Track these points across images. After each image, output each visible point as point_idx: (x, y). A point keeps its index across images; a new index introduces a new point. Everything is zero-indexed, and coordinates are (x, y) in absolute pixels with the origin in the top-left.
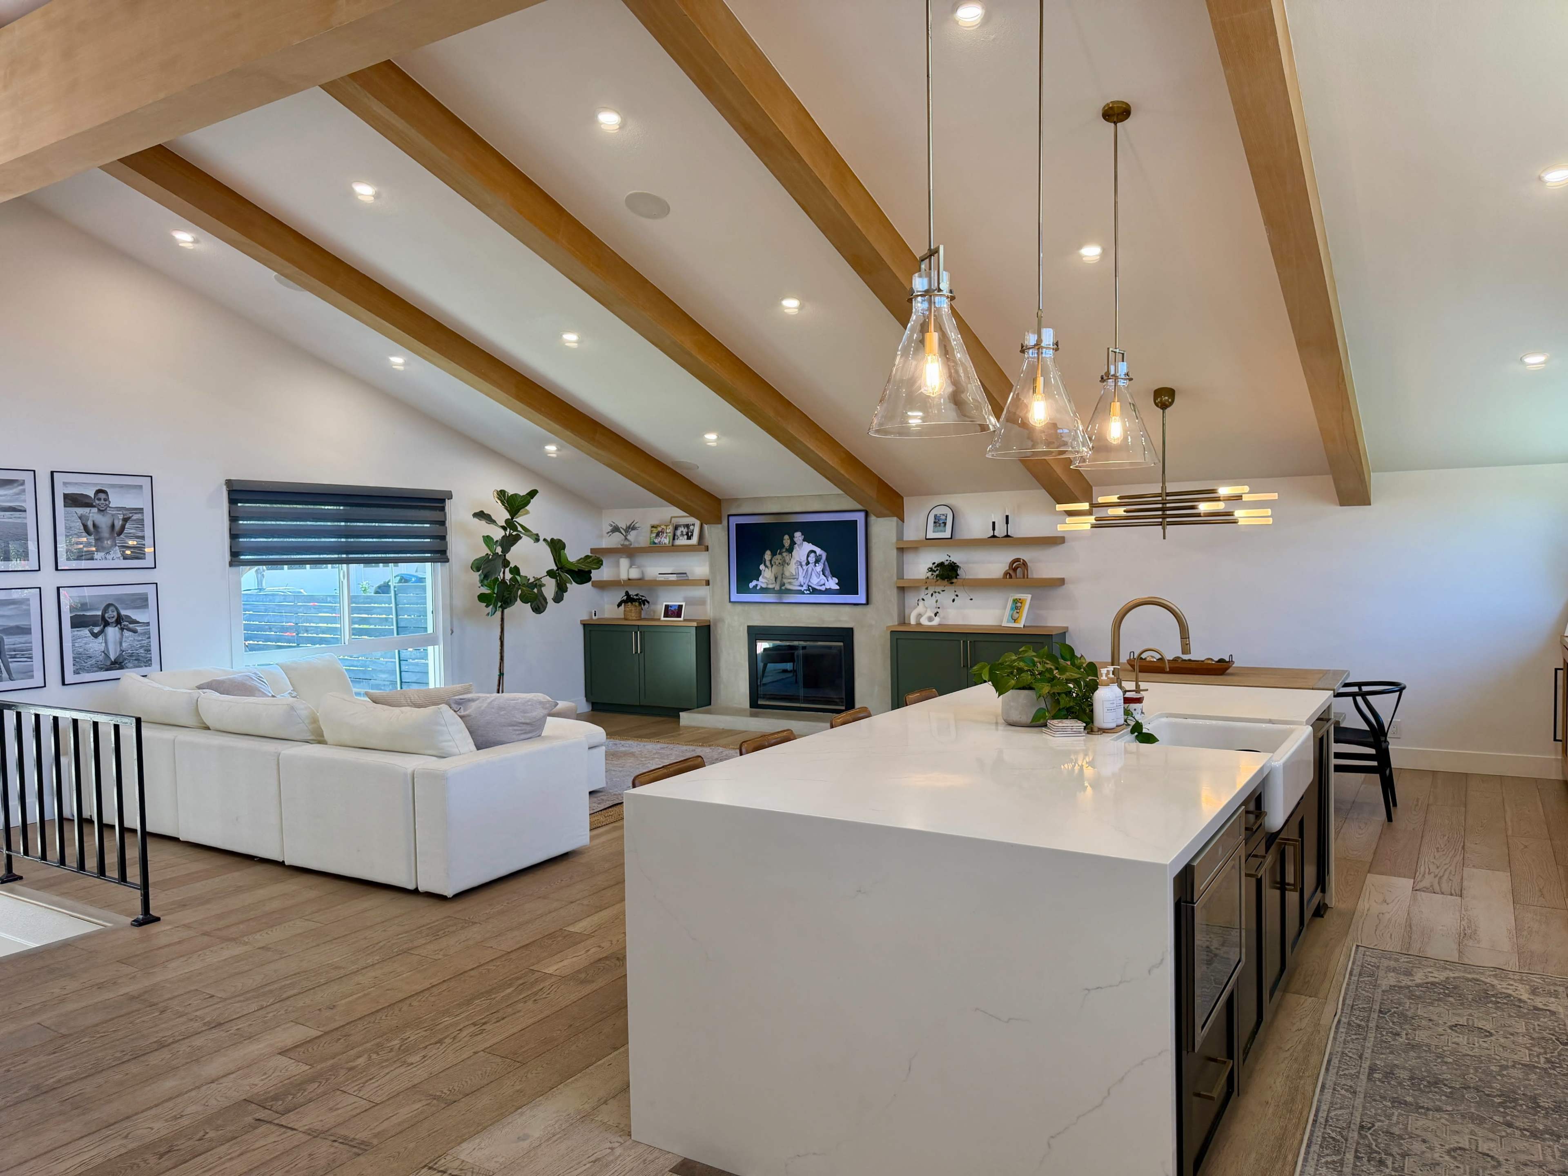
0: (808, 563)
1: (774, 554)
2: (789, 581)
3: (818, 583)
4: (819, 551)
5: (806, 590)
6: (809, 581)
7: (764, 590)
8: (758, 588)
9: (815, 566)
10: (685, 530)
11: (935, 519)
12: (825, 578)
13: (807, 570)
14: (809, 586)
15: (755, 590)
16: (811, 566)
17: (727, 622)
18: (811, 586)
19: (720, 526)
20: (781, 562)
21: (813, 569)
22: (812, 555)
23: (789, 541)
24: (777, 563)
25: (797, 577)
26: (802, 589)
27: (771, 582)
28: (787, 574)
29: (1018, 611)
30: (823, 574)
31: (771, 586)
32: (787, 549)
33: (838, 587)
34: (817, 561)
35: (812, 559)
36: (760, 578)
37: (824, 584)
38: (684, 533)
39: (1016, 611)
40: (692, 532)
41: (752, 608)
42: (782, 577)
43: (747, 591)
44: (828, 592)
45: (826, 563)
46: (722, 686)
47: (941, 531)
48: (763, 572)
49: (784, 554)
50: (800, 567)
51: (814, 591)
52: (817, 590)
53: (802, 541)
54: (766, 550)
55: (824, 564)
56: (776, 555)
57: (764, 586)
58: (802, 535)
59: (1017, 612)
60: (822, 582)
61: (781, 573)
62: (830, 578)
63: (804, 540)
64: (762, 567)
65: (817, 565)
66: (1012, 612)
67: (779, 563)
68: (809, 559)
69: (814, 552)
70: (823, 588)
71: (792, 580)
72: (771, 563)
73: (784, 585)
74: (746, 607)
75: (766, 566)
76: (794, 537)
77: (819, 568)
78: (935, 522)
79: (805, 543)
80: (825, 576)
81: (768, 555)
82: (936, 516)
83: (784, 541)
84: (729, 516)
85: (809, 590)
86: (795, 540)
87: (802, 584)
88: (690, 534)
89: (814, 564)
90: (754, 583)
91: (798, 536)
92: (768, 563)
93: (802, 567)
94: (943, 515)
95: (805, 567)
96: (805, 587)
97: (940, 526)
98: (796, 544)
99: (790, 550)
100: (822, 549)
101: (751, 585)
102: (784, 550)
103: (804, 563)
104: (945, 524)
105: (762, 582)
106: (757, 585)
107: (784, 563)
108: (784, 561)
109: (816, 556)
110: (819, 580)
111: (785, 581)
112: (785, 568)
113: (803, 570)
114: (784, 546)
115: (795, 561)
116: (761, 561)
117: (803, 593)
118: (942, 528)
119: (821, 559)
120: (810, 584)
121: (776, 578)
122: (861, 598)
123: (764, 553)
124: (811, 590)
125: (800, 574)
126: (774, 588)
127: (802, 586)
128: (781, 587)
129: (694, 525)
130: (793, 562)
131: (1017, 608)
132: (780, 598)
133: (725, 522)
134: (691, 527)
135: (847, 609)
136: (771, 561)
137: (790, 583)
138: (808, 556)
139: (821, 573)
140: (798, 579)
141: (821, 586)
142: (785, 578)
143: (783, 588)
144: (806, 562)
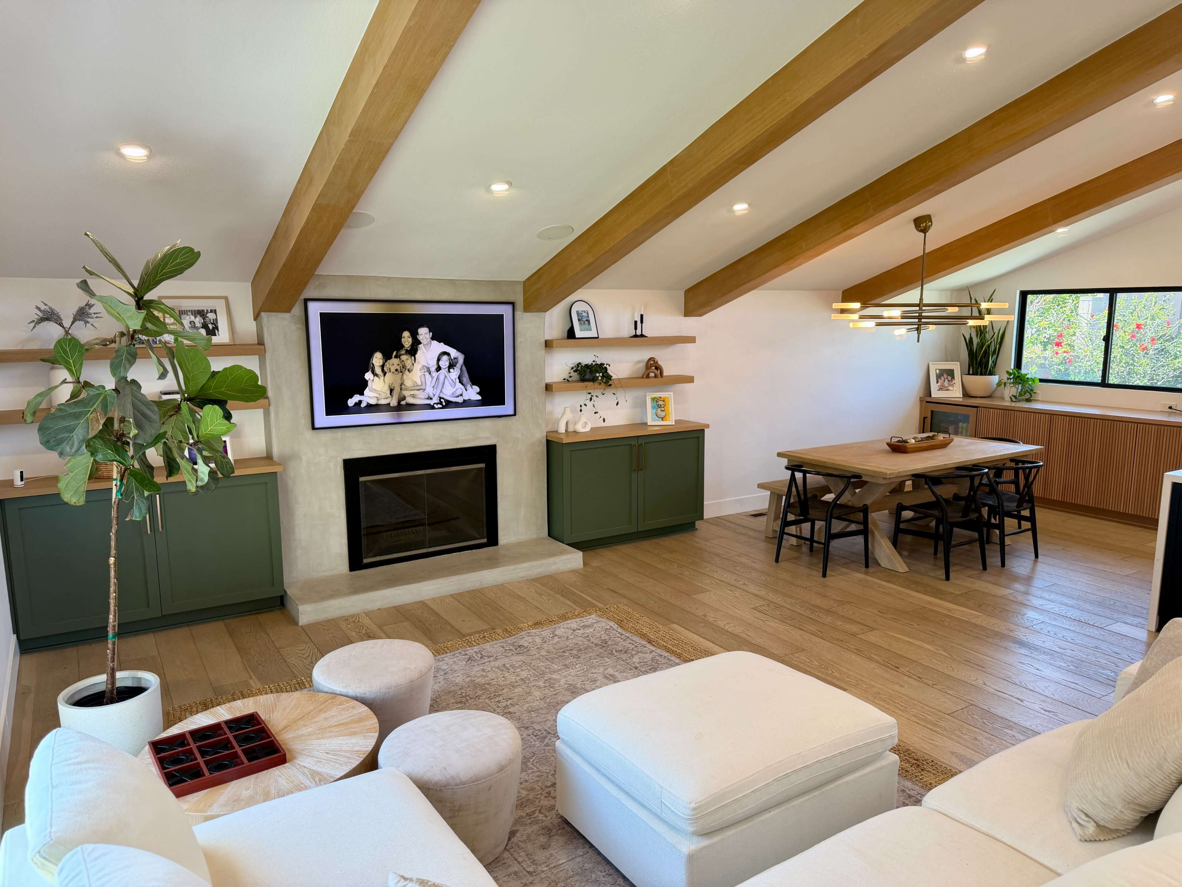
0: (439, 369)
1: (387, 357)
2: (412, 392)
3: (453, 394)
4: (454, 353)
5: (437, 404)
6: (441, 391)
7: (371, 408)
8: (363, 405)
9: (449, 372)
10: (198, 321)
11: (578, 316)
12: (462, 387)
13: (438, 378)
14: (440, 398)
15: (358, 409)
16: (443, 372)
17: (304, 458)
18: (443, 398)
19: (287, 315)
20: (399, 369)
21: (446, 377)
22: (445, 358)
23: (410, 340)
24: (393, 369)
25: (424, 388)
26: (431, 402)
27: (383, 396)
28: (408, 383)
29: (663, 409)
30: (460, 382)
31: (383, 402)
32: (407, 351)
33: (479, 398)
34: (451, 366)
35: (445, 362)
36: (367, 392)
37: (461, 395)
38: (198, 325)
39: (659, 409)
40: (215, 323)
41: (349, 433)
42: (401, 389)
43: (344, 410)
44: (466, 403)
45: (464, 368)
46: (299, 552)
47: (588, 330)
48: (369, 383)
49: (404, 357)
50: (427, 374)
51: (449, 404)
52: (452, 402)
53: (429, 339)
54: (376, 351)
55: (461, 369)
56: (390, 358)
57: (373, 402)
58: (430, 332)
59: (662, 411)
60: (459, 392)
61: (400, 382)
62: (469, 387)
63: (433, 338)
64: (368, 376)
65: (451, 370)
66: (655, 411)
67: (397, 370)
68: (441, 363)
69: (448, 354)
70: (460, 400)
71: (416, 392)
72: (383, 370)
73: (404, 398)
74: (339, 433)
75: (375, 374)
76: (418, 334)
77: (455, 373)
78: (579, 320)
79: (435, 343)
80: (462, 384)
81: (377, 359)
82: (577, 312)
83: (403, 340)
84: (306, 301)
85: (441, 403)
86: (420, 338)
87: (431, 396)
88: (210, 326)
89: (447, 369)
90: (356, 398)
91: (424, 333)
92: (378, 370)
93: (430, 373)
94: (585, 312)
95: (435, 374)
96: (435, 400)
97: (584, 324)
98: (421, 343)
99: (413, 352)
100: (458, 350)
101: (351, 402)
102: (403, 352)
103: (433, 369)
104: (588, 321)
105: (369, 397)
106: (360, 402)
107: (403, 370)
108: (404, 367)
109: (450, 359)
110: (455, 389)
111: (406, 393)
112: (405, 376)
113: (432, 378)
114: (403, 346)
115: (420, 366)
116: (367, 366)
117: (432, 407)
118: (586, 326)
119: (457, 362)
120: (442, 396)
121: (391, 391)
122: (507, 408)
123: (371, 356)
124: (444, 404)
125: (428, 383)
126: (389, 404)
127: (431, 399)
128: (399, 402)
129: (215, 312)
130: (417, 367)
131: (659, 406)
132: (399, 416)
133: (297, 310)
134: (211, 316)
135: (487, 422)
136: (383, 367)
137: (413, 396)
138: (439, 360)
139: (458, 380)
140: (424, 390)
141: (458, 397)
142: (406, 390)
143: (403, 403)
144: (436, 367)
